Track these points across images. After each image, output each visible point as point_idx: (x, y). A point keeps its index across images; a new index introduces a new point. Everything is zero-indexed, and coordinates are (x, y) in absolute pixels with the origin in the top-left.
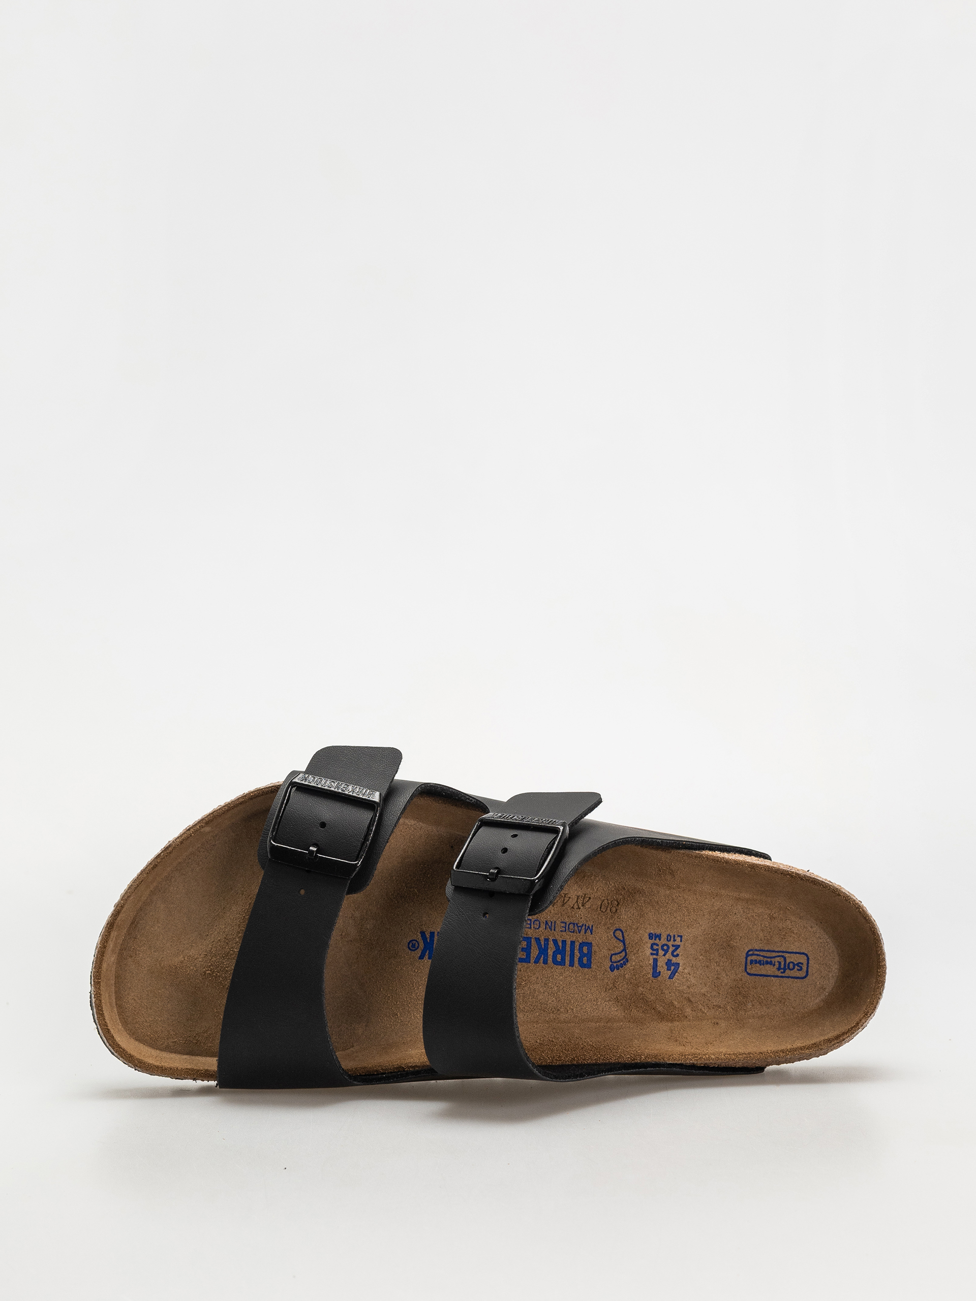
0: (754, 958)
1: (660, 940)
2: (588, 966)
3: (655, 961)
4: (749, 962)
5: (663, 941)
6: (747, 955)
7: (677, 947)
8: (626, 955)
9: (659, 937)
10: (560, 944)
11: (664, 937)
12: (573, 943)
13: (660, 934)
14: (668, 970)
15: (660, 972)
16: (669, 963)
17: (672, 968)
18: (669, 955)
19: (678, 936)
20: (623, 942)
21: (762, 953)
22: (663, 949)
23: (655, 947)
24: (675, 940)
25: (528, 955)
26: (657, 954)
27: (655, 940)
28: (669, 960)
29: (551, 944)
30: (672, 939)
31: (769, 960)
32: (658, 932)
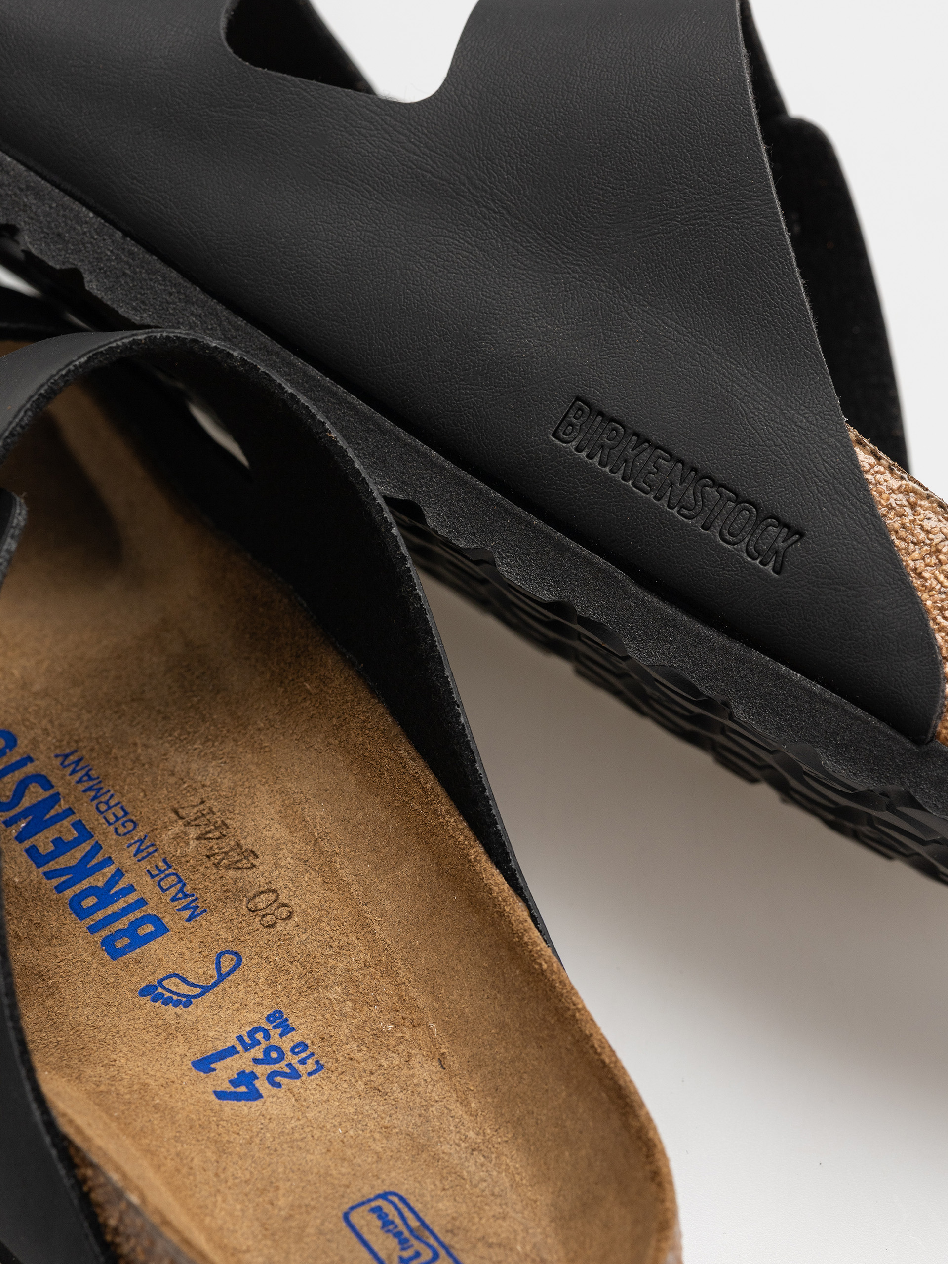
0: (388, 1208)
1: (281, 1035)
2: (115, 954)
3: (231, 1051)
4: (374, 1204)
5: (286, 1044)
6: (384, 1196)
7: (294, 1075)
8: (195, 997)
9: (286, 1029)
10: (121, 885)
11: (295, 1037)
12: (142, 902)
13: (293, 1029)
14: (231, 1082)
15: (214, 1070)
16: (245, 1078)
17: (243, 1089)
18: (262, 1070)
19: (317, 1062)
20: (222, 977)
21: (405, 1211)
22: (267, 1052)
23: (259, 1036)
24: (303, 1062)
25: (52, 856)
26: (247, 1048)
27: (275, 1027)
28: (253, 1076)
29: (109, 871)
30: (303, 1055)
31: (407, 1234)
32: (293, 1021)
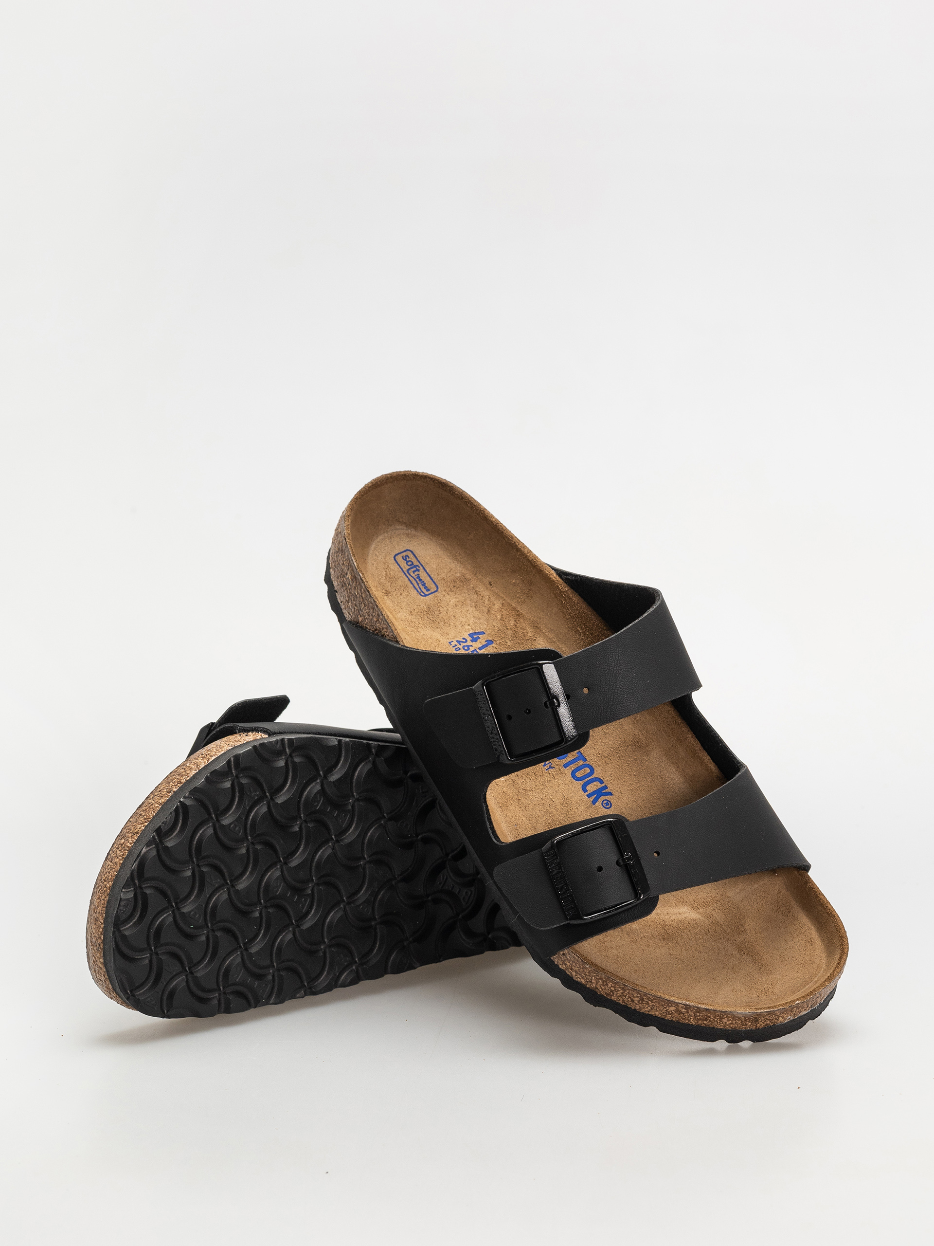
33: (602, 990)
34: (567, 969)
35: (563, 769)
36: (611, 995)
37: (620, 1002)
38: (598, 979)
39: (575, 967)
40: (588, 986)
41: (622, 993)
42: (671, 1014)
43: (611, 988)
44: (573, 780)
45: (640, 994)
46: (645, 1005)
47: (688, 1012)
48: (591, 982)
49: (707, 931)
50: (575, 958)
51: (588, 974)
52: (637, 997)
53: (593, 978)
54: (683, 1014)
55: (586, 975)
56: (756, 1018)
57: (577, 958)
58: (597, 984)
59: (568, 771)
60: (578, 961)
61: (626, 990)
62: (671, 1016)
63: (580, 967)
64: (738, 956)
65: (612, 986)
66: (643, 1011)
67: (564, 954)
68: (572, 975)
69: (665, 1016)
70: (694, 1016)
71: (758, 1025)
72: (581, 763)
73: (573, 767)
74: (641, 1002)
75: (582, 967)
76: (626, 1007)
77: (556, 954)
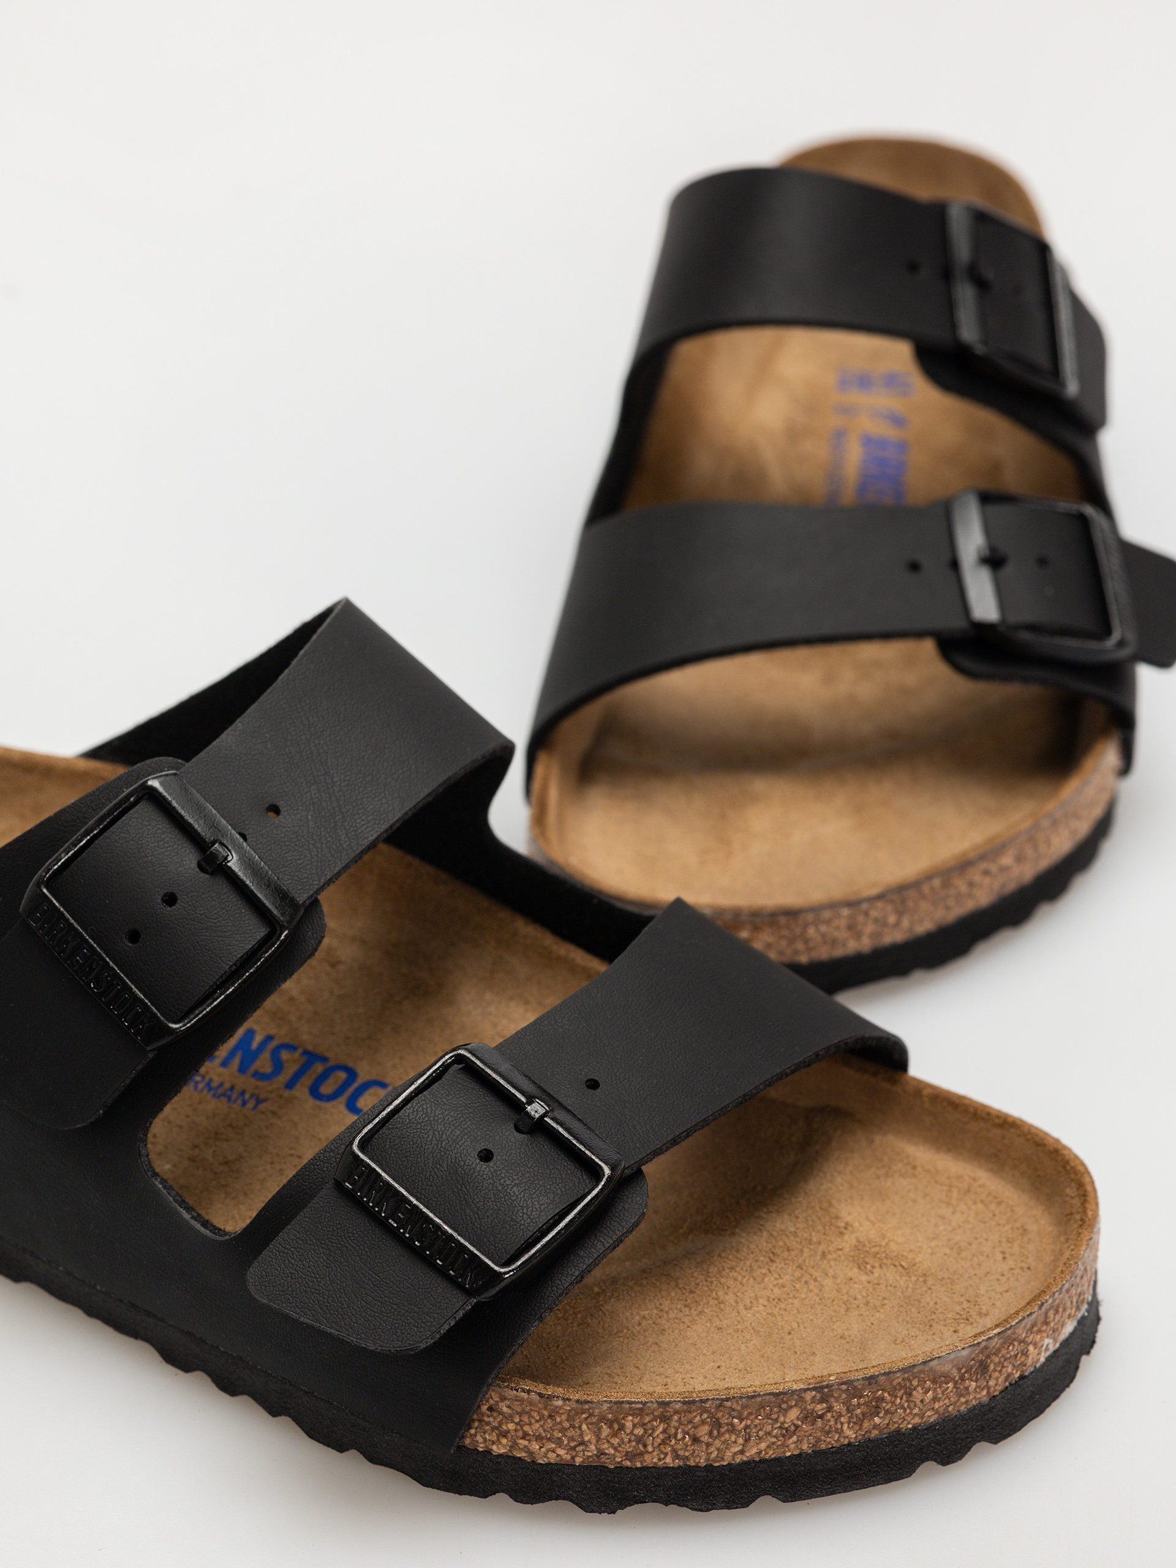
33: (615, 1449)
34: (514, 1445)
35: (287, 1093)
36: (642, 1454)
37: (668, 1460)
38: (597, 1423)
39: (530, 1424)
40: (578, 1460)
41: (664, 1431)
42: (794, 1433)
43: (636, 1432)
44: (318, 1103)
45: (705, 1410)
46: (727, 1436)
47: (830, 1409)
48: (582, 1443)
49: (771, 1255)
50: (522, 1400)
51: (566, 1425)
52: (703, 1422)
53: (584, 1427)
54: (821, 1417)
55: (563, 1430)
56: (981, 1362)
57: (525, 1395)
58: (599, 1439)
59: (301, 1091)
60: (531, 1403)
61: (670, 1418)
62: (795, 1438)
63: (542, 1417)
64: (864, 1278)
65: (634, 1426)
66: (728, 1459)
67: (491, 1409)
68: (531, 1453)
69: (783, 1445)
70: (848, 1410)
71: (992, 1383)
72: (319, 1068)
73: (307, 1080)
74: (715, 1433)
75: (546, 1413)
76: (687, 1471)
77: (473, 1421)
